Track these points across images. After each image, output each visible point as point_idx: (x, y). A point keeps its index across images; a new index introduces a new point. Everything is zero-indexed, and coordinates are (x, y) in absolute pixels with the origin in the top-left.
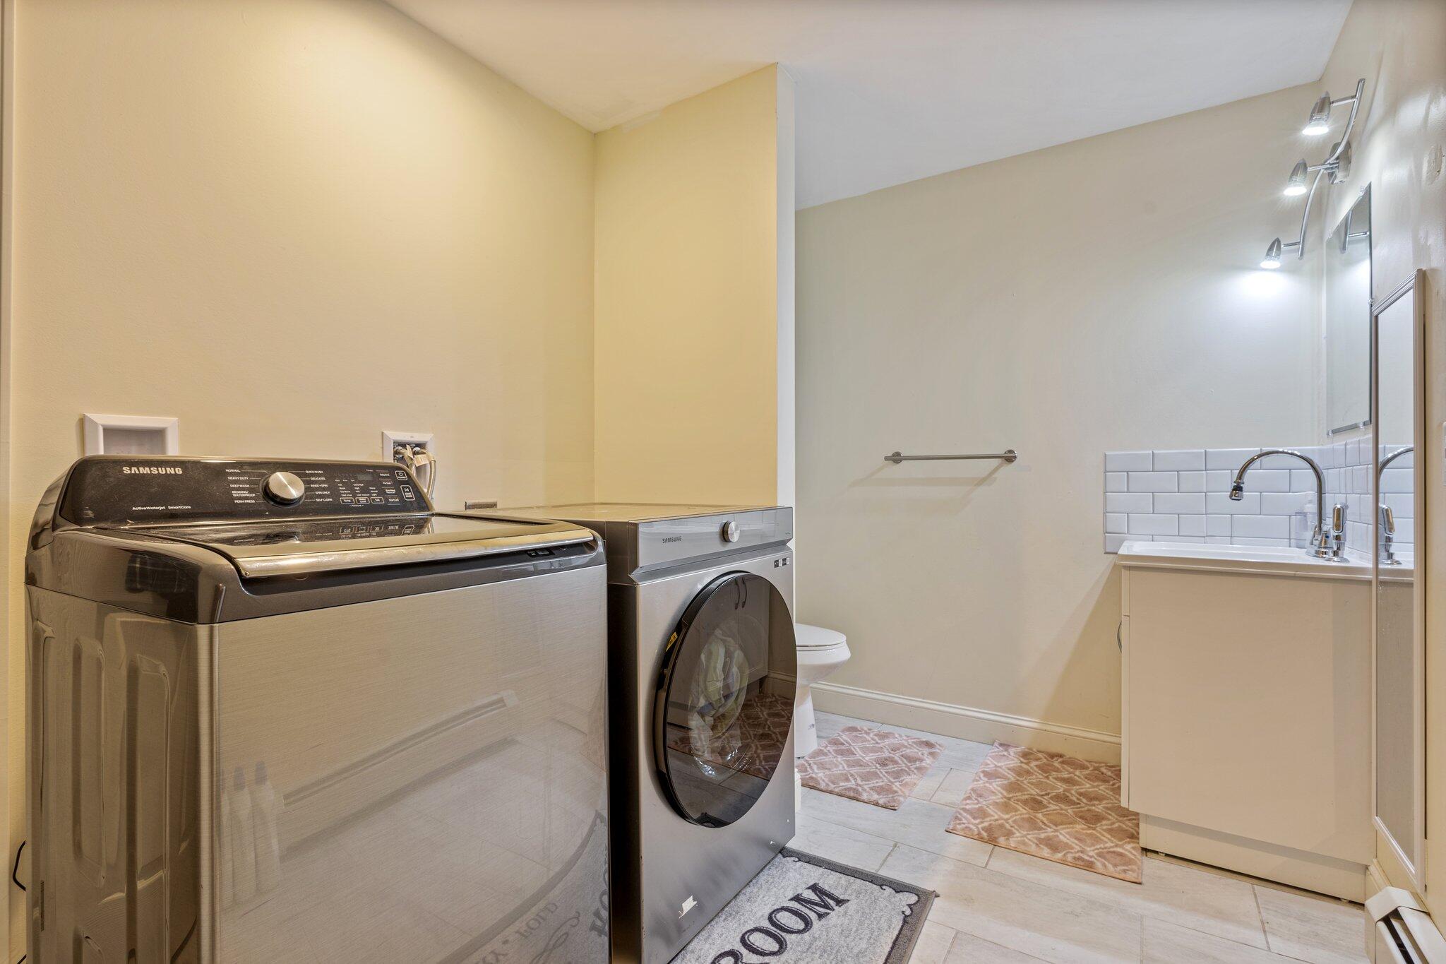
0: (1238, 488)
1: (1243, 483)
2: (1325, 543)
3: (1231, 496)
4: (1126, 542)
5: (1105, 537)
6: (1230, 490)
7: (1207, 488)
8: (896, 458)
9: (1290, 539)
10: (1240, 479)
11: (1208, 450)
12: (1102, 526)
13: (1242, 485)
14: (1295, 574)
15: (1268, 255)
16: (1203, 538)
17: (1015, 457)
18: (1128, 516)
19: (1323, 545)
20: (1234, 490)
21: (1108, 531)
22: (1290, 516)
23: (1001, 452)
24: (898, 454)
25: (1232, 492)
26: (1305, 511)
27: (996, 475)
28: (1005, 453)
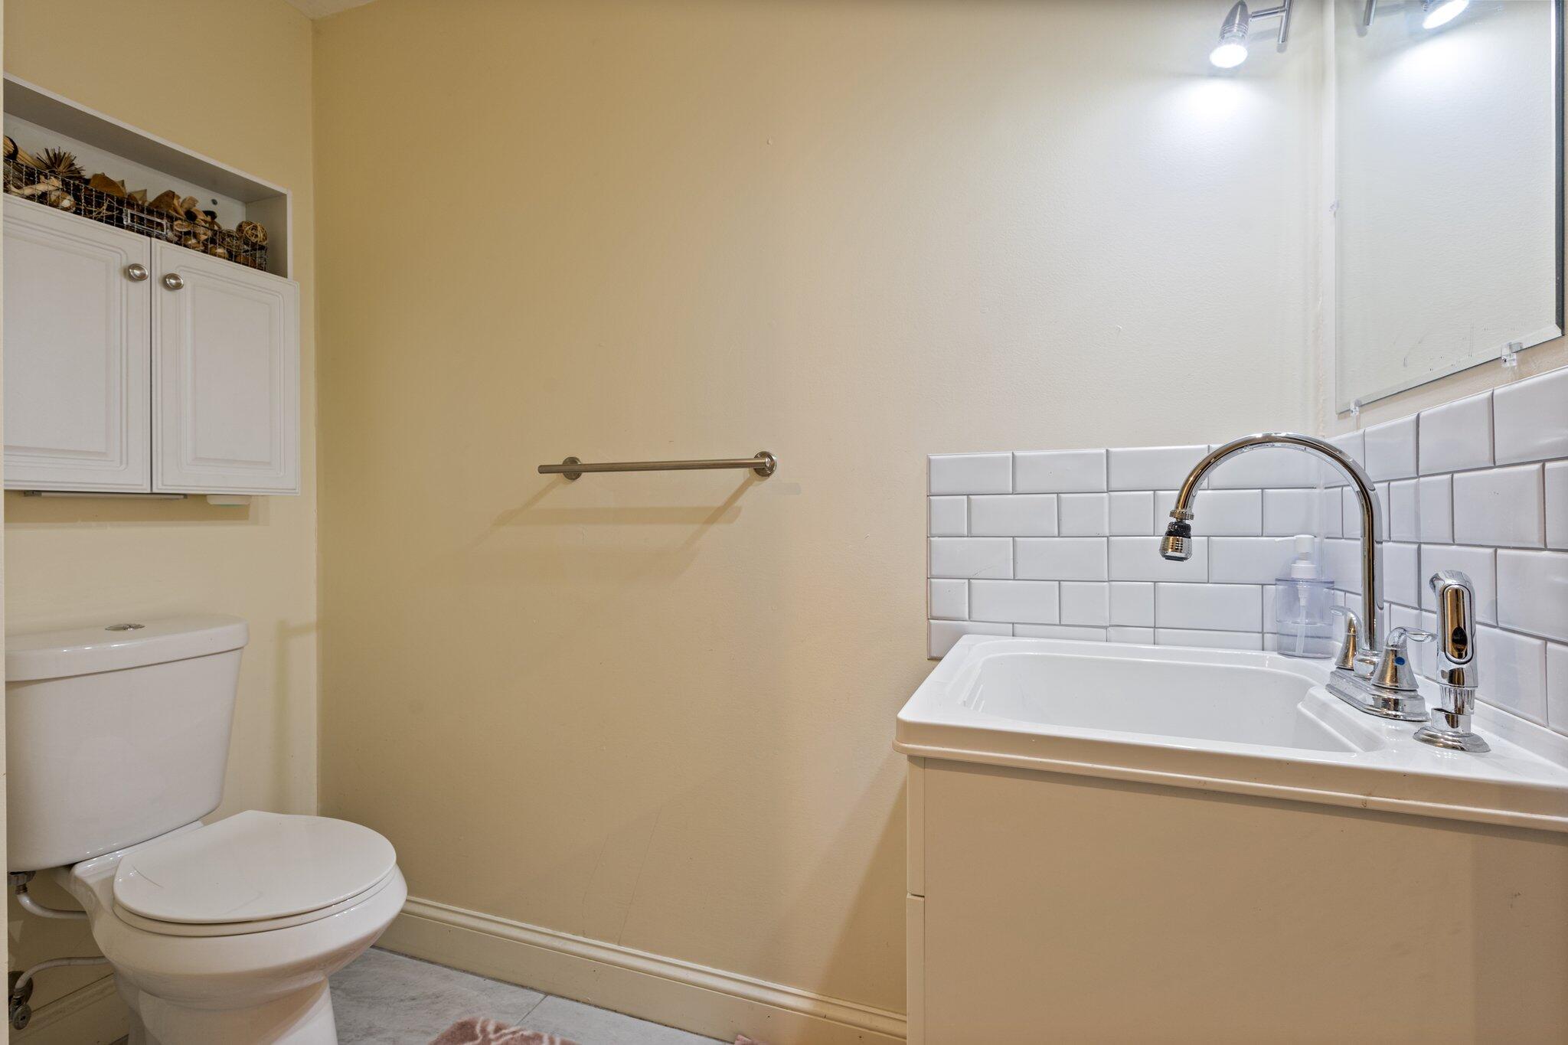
0: (1180, 530)
1: (1192, 517)
2: (1395, 677)
3: (1164, 550)
4: (965, 637)
5: (930, 625)
6: (1164, 534)
7: (1110, 529)
8: (572, 470)
9: (1263, 633)
10: (1185, 506)
11: (1111, 450)
12: (924, 602)
13: (1187, 522)
14: (1365, 802)
15: (1222, 35)
16: (1104, 631)
17: (772, 468)
18: (969, 584)
19: (1388, 683)
20: (1170, 534)
21: (934, 614)
22: (1263, 585)
23: (748, 454)
24: (573, 461)
25: (1166, 541)
26: (1295, 576)
27: (739, 503)
28: (756, 457)
